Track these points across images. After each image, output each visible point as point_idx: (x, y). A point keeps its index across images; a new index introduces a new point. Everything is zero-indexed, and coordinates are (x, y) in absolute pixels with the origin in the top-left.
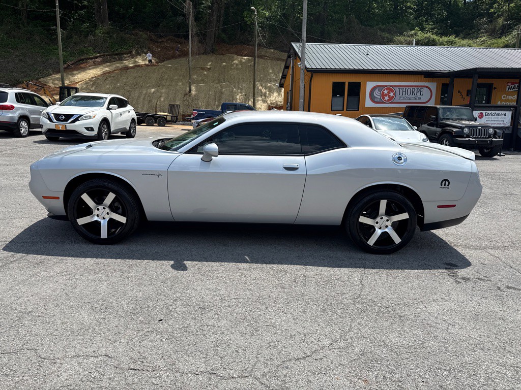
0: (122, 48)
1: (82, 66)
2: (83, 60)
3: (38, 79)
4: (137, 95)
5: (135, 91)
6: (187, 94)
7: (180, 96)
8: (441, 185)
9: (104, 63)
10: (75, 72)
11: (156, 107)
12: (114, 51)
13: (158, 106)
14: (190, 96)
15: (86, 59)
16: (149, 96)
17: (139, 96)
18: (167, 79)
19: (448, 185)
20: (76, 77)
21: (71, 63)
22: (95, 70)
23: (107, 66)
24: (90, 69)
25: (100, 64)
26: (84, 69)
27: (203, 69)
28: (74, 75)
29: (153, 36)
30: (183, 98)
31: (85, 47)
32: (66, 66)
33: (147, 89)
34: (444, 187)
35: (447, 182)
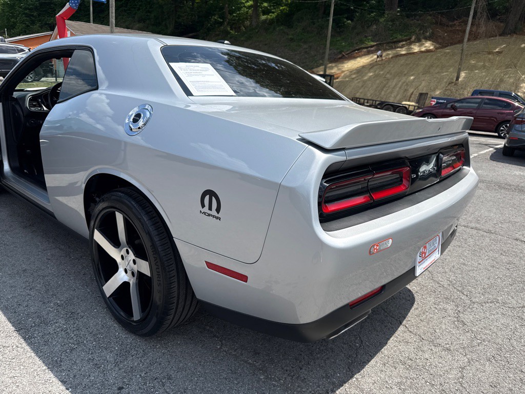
0: (402, 35)
1: (356, 55)
2: (359, 50)
3: (313, 68)
4: (394, 83)
5: (393, 79)
6: (452, 83)
7: (443, 85)
8: (203, 206)
11: (410, 97)
12: (393, 39)
13: (413, 96)
14: (456, 84)
15: (361, 48)
16: (407, 84)
17: (396, 85)
18: (438, 66)
19: (218, 210)
21: (347, 53)
24: (362, 58)
26: (356, 58)
27: (489, 53)
28: (343, 63)
29: (444, 20)
30: (446, 87)
31: (366, 37)
32: (340, 56)
33: (408, 78)
34: (209, 212)
35: (214, 200)
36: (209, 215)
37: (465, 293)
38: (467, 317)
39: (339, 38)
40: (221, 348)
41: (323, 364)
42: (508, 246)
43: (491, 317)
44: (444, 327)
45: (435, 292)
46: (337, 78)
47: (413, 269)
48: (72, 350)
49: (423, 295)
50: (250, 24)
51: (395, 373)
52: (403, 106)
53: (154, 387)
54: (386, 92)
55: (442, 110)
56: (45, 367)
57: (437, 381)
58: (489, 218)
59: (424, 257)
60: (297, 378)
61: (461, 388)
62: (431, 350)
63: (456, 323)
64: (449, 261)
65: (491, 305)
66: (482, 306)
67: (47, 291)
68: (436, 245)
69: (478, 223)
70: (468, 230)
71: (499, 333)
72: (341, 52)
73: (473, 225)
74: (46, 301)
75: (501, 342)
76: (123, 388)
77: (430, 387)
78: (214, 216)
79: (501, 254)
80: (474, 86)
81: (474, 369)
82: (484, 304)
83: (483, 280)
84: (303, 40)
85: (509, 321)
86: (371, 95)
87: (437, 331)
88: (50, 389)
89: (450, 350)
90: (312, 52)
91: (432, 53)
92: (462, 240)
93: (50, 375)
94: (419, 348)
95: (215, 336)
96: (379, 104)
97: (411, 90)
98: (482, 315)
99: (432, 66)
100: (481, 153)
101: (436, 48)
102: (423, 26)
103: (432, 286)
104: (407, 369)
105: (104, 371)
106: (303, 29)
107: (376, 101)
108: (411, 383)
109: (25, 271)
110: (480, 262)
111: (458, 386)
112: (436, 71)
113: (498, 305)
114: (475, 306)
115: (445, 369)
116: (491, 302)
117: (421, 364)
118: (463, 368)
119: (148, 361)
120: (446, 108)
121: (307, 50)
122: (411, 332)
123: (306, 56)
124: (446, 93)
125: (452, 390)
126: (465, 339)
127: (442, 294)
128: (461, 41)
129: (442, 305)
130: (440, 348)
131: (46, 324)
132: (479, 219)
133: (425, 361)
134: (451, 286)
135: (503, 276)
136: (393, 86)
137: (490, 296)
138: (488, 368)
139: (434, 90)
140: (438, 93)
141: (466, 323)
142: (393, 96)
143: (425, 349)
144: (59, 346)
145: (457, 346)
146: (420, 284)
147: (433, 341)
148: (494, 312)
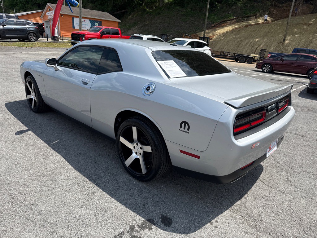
0: (251, 13)
1: (223, 25)
2: (224, 21)
3: (197, 33)
4: (246, 43)
5: (245, 40)
6: (281, 43)
7: (275, 44)
8: (181, 127)
9: (236, 23)
10: (217, 29)
11: (255, 51)
12: (245, 15)
13: (257, 50)
14: (283, 44)
15: (226, 21)
16: (254, 43)
17: (247, 44)
18: (272, 32)
19: (188, 129)
20: (216, 32)
21: (217, 23)
22: (229, 27)
23: (237, 25)
24: (226, 27)
25: (234, 23)
26: (223, 27)
27: (304, 24)
28: (216, 30)
29: (277, 3)
30: (277, 45)
31: (229, 13)
32: (213, 25)
33: (254, 39)
34: (184, 130)
35: (187, 125)
36: (184, 131)
37: (291, 167)
38: (292, 179)
39: (213, 14)
40: (181, 190)
41: (228, 198)
42: (312, 144)
43: (303, 179)
44: (281, 183)
45: (276, 166)
46: (211, 39)
47: (266, 154)
48: (118, 189)
49: (270, 168)
50: (158, 5)
51: (260, 202)
52: (251, 57)
53: (158, 205)
54: (240, 48)
55: (275, 61)
56: (109, 196)
57: (279, 206)
58: (303, 128)
59: (270, 149)
60: (218, 203)
61: (290, 209)
62: (276, 193)
63: (287, 181)
64: (282, 151)
65: (303, 173)
66: (299, 174)
67: (95, 163)
68: (275, 144)
69: (297, 131)
70: (292, 135)
71: (307, 186)
72: (213, 23)
73: (294, 132)
74: (97, 168)
75: (308, 190)
76: (145, 205)
77: (276, 208)
78: (186, 132)
79: (309, 148)
80: (294, 45)
81: (296, 201)
82: (300, 173)
83: (300, 161)
84: (191, 15)
85: (312, 181)
86: (231, 50)
87: (278, 184)
88: (115, 205)
89: (284, 193)
90: (196, 23)
91: (269, 24)
92: (288, 140)
93: (112, 199)
94: (270, 192)
95: (177, 184)
96: (236, 55)
97: (256, 47)
98: (299, 178)
99: (269, 32)
100: (298, 88)
101: (272, 21)
102: (264, 7)
103: (275, 164)
104: (266, 200)
105: (135, 198)
106: (191, 8)
107: (235, 54)
108: (268, 206)
109: (80, 153)
110: (298, 152)
111: (289, 208)
112: (271, 35)
113: (307, 173)
114: (296, 173)
115: (283, 201)
116: (303, 172)
117: (272, 198)
118: (291, 201)
119: (152, 194)
120: (277, 60)
121: (193, 21)
122: (266, 185)
123: (193, 25)
124: (277, 49)
125: (286, 209)
126: (292, 188)
127: (279, 168)
128: (287, 17)
129: (280, 173)
130: (280, 192)
131: (102, 178)
132: (297, 129)
133: (273, 197)
134: (284, 164)
135: (310, 159)
136: (245, 44)
137: (303, 169)
138: (302, 201)
139: (270, 47)
140: (272, 49)
141: (292, 181)
142: (245, 50)
143: (273, 192)
144: (111, 187)
145: (288, 191)
146: (268, 163)
147: (276, 189)
148: (305, 177)
